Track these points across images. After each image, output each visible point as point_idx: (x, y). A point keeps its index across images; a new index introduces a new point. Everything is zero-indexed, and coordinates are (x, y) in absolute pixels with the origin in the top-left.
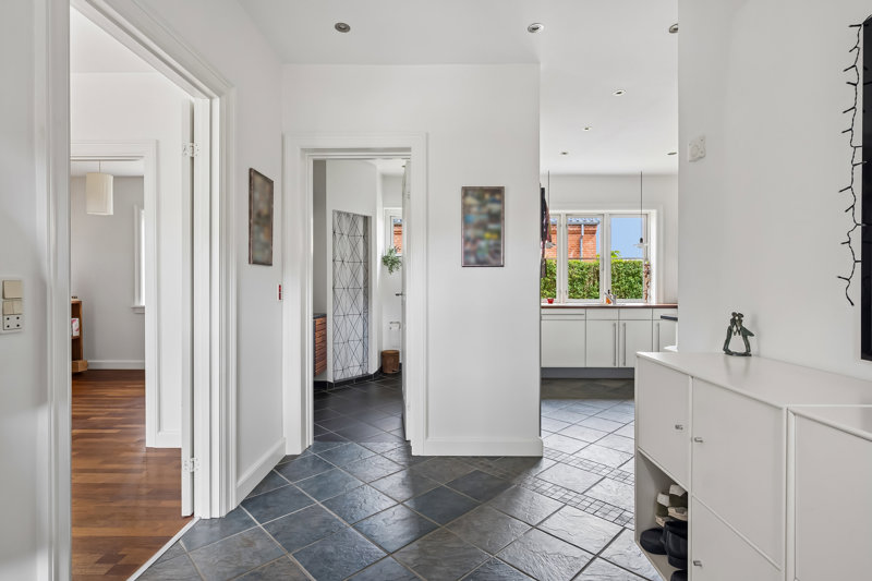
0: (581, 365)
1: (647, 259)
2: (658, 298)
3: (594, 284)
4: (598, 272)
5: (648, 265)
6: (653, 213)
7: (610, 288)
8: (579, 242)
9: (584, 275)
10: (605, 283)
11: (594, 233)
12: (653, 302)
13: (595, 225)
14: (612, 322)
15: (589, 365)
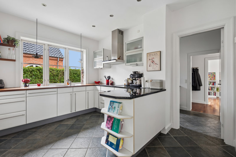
0: (55, 116)
1: (82, 68)
2: (86, 82)
3: (62, 77)
4: (64, 73)
5: (83, 70)
6: (85, 51)
7: (69, 78)
8: (57, 63)
9: (58, 73)
10: (67, 76)
11: (62, 61)
12: (85, 84)
13: (63, 58)
14: (70, 93)
15: (59, 114)
